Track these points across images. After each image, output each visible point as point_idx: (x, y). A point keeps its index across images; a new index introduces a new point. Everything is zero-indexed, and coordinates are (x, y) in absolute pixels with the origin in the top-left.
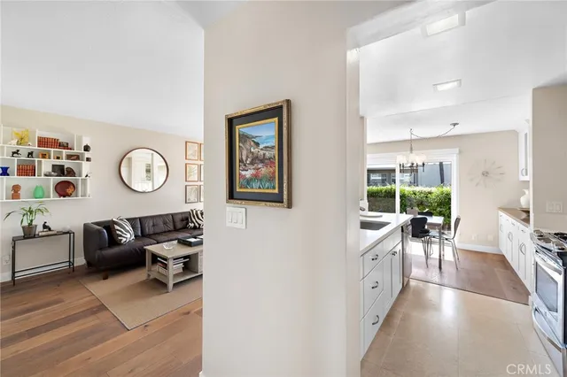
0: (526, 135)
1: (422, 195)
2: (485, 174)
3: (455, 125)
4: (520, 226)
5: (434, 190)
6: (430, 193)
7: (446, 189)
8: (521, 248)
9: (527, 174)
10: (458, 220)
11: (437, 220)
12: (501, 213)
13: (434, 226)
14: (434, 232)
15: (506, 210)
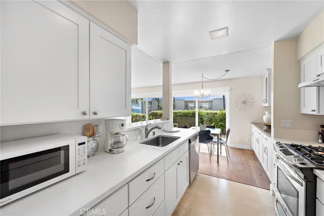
0: (267, 78)
1: (212, 115)
2: (244, 102)
3: (227, 71)
4: (264, 135)
5: (218, 112)
6: (216, 114)
7: (224, 111)
8: (265, 150)
9: (267, 102)
10: (229, 131)
11: (217, 131)
12: (253, 126)
13: (215, 135)
14: (215, 139)
15: (255, 124)
